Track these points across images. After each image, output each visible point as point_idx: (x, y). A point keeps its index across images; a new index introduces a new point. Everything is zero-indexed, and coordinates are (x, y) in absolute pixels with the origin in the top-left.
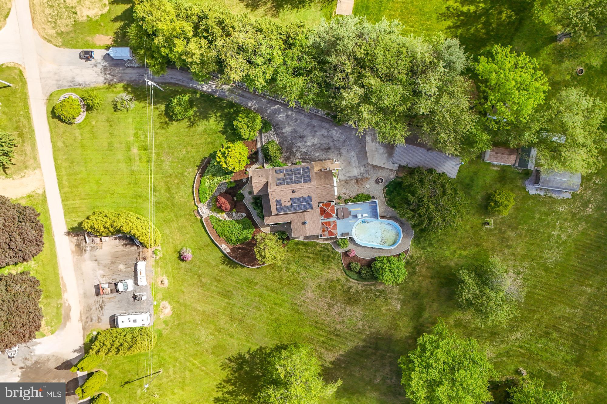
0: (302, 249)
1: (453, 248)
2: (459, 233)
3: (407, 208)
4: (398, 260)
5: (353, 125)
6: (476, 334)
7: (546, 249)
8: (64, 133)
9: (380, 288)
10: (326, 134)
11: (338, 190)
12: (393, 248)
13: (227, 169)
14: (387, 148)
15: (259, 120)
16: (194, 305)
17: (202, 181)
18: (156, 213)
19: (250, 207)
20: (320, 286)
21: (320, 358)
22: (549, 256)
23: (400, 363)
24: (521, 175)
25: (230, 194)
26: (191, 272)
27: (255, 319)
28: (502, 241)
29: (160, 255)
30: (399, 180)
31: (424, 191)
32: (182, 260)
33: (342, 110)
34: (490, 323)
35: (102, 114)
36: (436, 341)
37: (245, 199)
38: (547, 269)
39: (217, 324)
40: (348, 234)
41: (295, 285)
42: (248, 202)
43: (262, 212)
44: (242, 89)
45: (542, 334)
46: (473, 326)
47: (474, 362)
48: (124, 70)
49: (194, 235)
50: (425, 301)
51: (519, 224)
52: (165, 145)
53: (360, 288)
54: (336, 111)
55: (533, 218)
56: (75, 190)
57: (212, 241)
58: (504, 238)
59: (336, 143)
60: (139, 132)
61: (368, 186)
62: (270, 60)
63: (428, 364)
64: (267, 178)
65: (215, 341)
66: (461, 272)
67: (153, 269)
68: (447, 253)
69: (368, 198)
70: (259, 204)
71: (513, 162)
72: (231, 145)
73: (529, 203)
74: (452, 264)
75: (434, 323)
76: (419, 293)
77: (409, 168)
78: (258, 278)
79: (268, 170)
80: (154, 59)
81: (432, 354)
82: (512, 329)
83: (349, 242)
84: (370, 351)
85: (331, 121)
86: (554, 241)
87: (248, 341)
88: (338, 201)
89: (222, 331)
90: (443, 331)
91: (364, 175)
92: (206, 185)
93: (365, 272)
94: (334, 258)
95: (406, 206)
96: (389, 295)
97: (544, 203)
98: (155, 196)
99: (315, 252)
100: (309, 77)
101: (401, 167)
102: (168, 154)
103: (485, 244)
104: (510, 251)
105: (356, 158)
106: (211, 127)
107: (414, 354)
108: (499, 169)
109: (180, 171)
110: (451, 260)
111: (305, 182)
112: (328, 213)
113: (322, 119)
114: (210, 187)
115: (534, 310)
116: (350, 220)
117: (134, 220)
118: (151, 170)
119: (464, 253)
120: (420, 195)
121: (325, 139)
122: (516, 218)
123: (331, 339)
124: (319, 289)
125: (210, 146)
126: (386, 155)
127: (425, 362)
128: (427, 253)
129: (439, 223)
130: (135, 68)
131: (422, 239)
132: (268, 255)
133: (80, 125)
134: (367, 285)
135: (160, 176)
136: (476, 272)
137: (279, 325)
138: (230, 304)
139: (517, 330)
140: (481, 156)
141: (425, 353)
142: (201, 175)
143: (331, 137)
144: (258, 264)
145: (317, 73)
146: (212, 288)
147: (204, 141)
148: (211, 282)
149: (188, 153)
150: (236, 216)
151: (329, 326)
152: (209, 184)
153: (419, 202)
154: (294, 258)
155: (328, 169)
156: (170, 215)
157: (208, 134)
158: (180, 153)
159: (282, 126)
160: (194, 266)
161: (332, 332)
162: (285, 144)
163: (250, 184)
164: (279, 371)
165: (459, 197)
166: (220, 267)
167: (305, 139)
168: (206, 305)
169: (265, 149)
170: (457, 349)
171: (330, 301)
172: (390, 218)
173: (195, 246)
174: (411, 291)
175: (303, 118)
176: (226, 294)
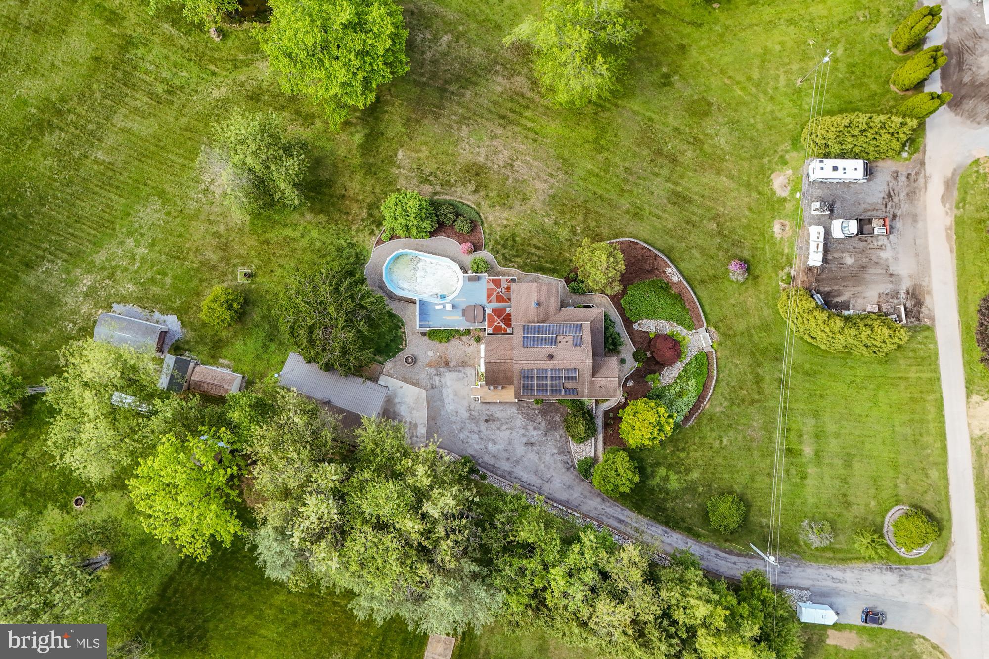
0: (546, 262)
1: (304, 242)
2: (292, 265)
3: (373, 311)
4: (393, 230)
5: (444, 454)
6: (282, 101)
7: (159, 226)
8: (926, 492)
9: (427, 189)
10: (490, 445)
11: (479, 351)
12: (400, 251)
14: (394, 412)
15: (596, 478)
16: (733, 186)
17: (701, 388)
18: (782, 344)
19: (625, 337)
20: (524, 200)
21: (535, 83)
22: (156, 215)
23: (407, 64)
24: (187, 347)
25: (657, 363)
26: (734, 241)
27: (635, 155)
28: (227, 246)
29: (782, 274)
30: (378, 358)
31: (343, 336)
32: (746, 261)
33: (459, 481)
34: (259, 116)
35: (856, 517)
36: (346, 93)
37: (632, 352)
38: (162, 194)
39: (698, 151)
40: (470, 279)
41: (564, 204)
42: (628, 346)
43: (606, 328)
44: (620, 532)
45: (178, 92)
46: (285, 114)
47: (289, 55)
48: (813, 586)
49: (723, 302)
50: (357, 161)
51: (198, 270)
52: (756, 453)
53: (458, 190)
54: (470, 481)
55: (175, 278)
56: (916, 395)
57: (693, 289)
58: (223, 250)
59: (476, 429)
60: (798, 480)
61: (430, 354)
62: (571, 576)
63: (362, 59)
64: (592, 382)
65: (704, 124)
66: (297, 202)
67: (796, 252)
68: (315, 234)
69: (432, 334)
70: (610, 340)
71: (198, 369)
72: (647, 443)
73: (178, 302)
74: (309, 216)
75: (347, 124)
76: (366, 174)
77: (362, 376)
78: (623, 222)
79: (591, 396)
80: (762, 598)
81: (355, 74)
82: (225, 104)
83: (470, 266)
84: (453, 87)
85: (479, 465)
86: (146, 238)
87: (650, 119)
88: (481, 334)
89: (692, 141)
90: (334, 110)
91: (435, 372)
92: (694, 381)
93: (448, 215)
94: (497, 242)
95: (373, 315)
96: (413, 174)
97: (156, 300)
98: (781, 372)
99: (525, 256)
100: (508, 540)
101: (375, 380)
102: (753, 440)
103: (255, 243)
104: (215, 229)
105: (446, 401)
106: (676, 477)
107: (383, 77)
108: (221, 361)
109: (736, 409)
110: (310, 223)
111: (532, 370)
112: (499, 317)
113: (494, 470)
114: (689, 378)
115: (186, 130)
116: (464, 303)
117: (819, 335)
118: (784, 415)
119: (288, 232)
120: (349, 331)
121: (493, 437)
122: (201, 281)
123: (514, 112)
124: (525, 193)
125: (681, 445)
126: (396, 401)
127: (365, 62)
128: (347, 236)
129: (324, 284)
130: (795, 588)
131: (352, 260)
132: (604, 257)
133: (897, 503)
134: (447, 194)
135: (771, 404)
136: (273, 199)
137: (596, 141)
138: (675, 183)
139: (218, 101)
140: (248, 384)
141: (364, 77)
142: (701, 398)
143: (481, 439)
144: (621, 243)
145: (495, 545)
146: (700, 211)
147: (691, 455)
148: (701, 221)
149: (720, 438)
150: (650, 326)
151: (515, 133)
152: (690, 383)
153: (351, 321)
154: (561, 249)
155: (492, 387)
156: (760, 337)
157: (683, 464)
158: (733, 439)
159: (560, 465)
160: (728, 250)
161: (511, 122)
162: (558, 437)
163: (622, 375)
164: (606, 66)
165: (288, 321)
166: (684, 244)
167: (524, 440)
168: (713, 184)
169: (591, 431)
170: (314, 79)
171: (510, 173)
172: (401, 299)
173: (723, 283)
174: (378, 179)
175: (525, 476)
176: (679, 199)
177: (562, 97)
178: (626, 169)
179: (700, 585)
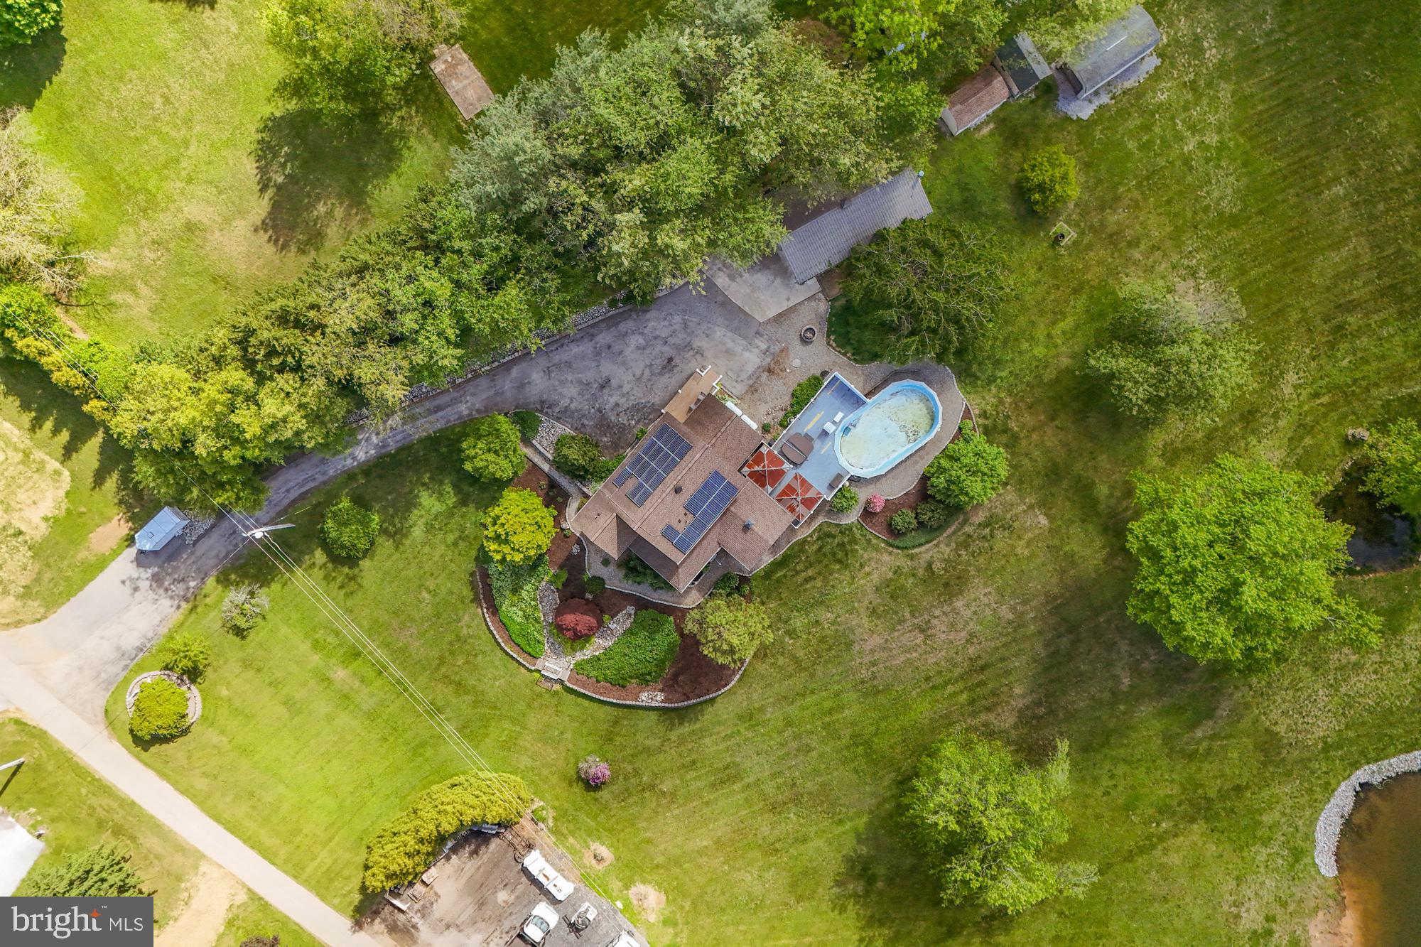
0: (785, 576)
1: (1040, 333)
2: (1027, 298)
3: (898, 341)
4: (967, 441)
5: (674, 281)
6: (1217, 443)
7: (1201, 187)
8: (189, 758)
9: (980, 517)
10: (641, 341)
11: (752, 417)
12: (937, 428)
13: (527, 558)
14: (768, 268)
15: (505, 424)
16: (691, 846)
17: (504, 620)
18: (476, 747)
20: (874, 610)
21: (990, 734)
22: (1216, 194)
23: (1136, 615)
24: (1041, 102)
25: (573, 597)
26: (630, 795)
27: (816, 772)
28: (1111, 243)
29: (550, 814)
30: (842, 302)
31: (900, 283)
32: (597, 788)
33: (630, 272)
34: (1223, 404)
35: (226, 662)
36: (1162, 520)
37: (607, 581)
38: (1234, 222)
39: (760, 842)
40: (839, 477)
41: (831, 648)
42: (617, 582)
43: (657, 576)
44: (427, 398)
45: (1330, 338)
46: (1200, 435)
47: (1261, 496)
48: (192, 553)
49: (576, 724)
50: (1078, 467)
51: (1114, 187)
52: (385, 617)
53: (948, 550)
54: (622, 285)
55: (1129, 155)
56: (299, 839)
57: (618, 705)
58: (1111, 236)
59: (671, 340)
60: (317, 636)
61: (797, 363)
62: (427, 303)
63: (1184, 571)
64: (612, 510)
65: (784, 874)
66: (1093, 362)
67: (561, 850)
68: (1039, 351)
69: (815, 383)
70: (639, 568)
71: (1005, 92)
72: (497, 511)
73: (1098, 135)
74: (1065, 362)
75: (1129, 492)
76: (1055, 465)
77: (837, 266)
78: (755, 696)
79: (599, 495)
80: (228, 487)
81: (1175, 549)
82: (1271, 377)
83: (853, 489)
84: (1064, 642)
85: (631, 310)
86: (1202, 161)
87: (840, 822)
88: (769, 437)
89: (778, 845)
90: (1157, 492)
91: (771, 350)
92: (519, 620)
93: (929, 514)
94: (853, 541)
95: (893, 338)
96: (1009, 516)
97: (1123, 113)
98: (448, 719)
99: (812, 559)
100: (523, 271)
101: (821, 278)
102: (402, 626)
103: (1088, 276)
104: (1143, 247)
105: (729, 334)
106: (434, 511)
107: (1145, 578)
108: (992, 126)
109: (450, 637)
110: (1057, 356)
111: (681, 457)
112: (771, 472)
113: (611, 322)
114: (526, 617)
115: (1280, 310)
116: (821, 449)
117: (450, 795)
118: (399, 682)
119: (1067, 324)
120: (898, 295)
121: (647, 352)
122: (1100, 181)
123: (978, 685)
124: (879, 618)
125: (462, 545)
126: (778, 281)
127: (1178, 572)
128: (1005, 384)
129: (976, 314)
130: (207, 532)
131: (975, 368)
132: (735, 641)
133: (204, 717)
134: (954, 533)
135: (423, 680)
136: (1118, 338)
137: (868, 744)
138: (748, 786)
139: (1282, 373)
140: (940, 131)
141: (1162, 557)
142: (494, 610)
143: (656, 338)
144: (734, 672)
145: (529, 251)
146: (693, 787)
147: (443, 547)
148: (682, 779)
149: (433, 593)
150: (619, 624)
151: (955, 665)
152: (520, 613)
153: (909, 308)
154: (785, 604)
155: (701, 398)
156: (504, 730)
157: (440, 529)
158: (422, 606)
159: (554, 397)
160: (626, 778)
161: (969, 672)
162: (586, 422)
163: (592, 548)
164: (941, 825)
165: (969, 237)
166: (673, 738)
167: (614, 383)
168: (711, 826)
169: (561, 464)
170: (1211, 500)
171: (916, 621)
172: (885, 383)
173: (595, 742)
174: (1038, 473)
175: (576, 349)
176: (727, 776)
177: (949, 750)
178: (809, 749)
179: (298, 434)
